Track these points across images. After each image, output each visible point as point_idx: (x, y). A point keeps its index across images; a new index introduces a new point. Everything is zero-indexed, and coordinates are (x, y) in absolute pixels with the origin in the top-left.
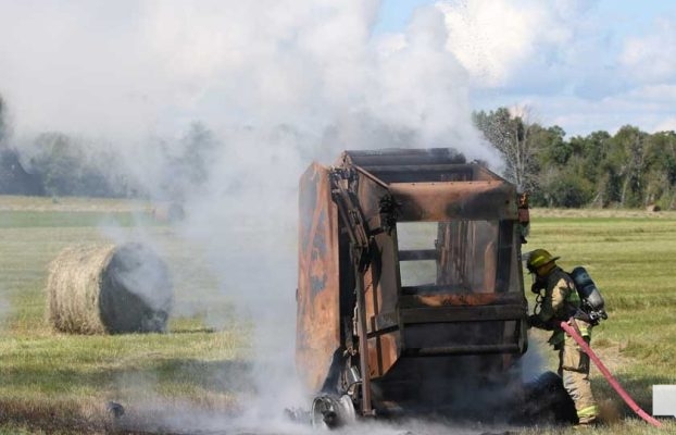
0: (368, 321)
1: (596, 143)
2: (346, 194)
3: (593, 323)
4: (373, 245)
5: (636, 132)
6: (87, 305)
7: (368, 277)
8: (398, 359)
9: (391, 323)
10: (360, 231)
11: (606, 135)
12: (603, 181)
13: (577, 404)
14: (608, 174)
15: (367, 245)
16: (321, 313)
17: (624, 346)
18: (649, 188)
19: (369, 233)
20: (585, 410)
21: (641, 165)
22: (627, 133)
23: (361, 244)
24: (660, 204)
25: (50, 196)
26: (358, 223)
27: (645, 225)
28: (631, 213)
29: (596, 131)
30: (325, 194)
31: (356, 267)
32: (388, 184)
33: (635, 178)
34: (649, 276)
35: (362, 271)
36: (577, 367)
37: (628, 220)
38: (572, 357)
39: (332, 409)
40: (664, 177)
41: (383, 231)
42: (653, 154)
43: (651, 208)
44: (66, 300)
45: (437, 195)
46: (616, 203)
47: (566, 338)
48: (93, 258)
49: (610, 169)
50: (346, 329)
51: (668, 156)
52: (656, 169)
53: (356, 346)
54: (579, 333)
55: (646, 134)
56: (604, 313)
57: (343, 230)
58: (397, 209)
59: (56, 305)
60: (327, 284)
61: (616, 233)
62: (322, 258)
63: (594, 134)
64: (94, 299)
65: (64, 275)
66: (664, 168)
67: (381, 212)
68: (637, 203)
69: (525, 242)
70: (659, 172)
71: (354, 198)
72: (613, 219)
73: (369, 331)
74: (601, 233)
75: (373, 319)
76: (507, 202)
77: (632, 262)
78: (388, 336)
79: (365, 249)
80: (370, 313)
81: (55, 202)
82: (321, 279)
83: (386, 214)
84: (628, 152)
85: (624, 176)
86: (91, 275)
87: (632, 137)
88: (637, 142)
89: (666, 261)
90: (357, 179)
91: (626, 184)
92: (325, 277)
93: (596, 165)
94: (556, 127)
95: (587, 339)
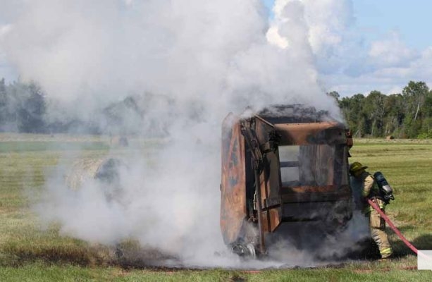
0: (263, 201)
1: (357, 101)
2: (249, 130)
3: (386, 202)
4: (265, 159)
5: (379, 94)
7: (262, 176)
8: (280, 224)
9: (276, 203)
10: (258, 151)
11: (362, 96)
12: (361, 122)
13: (380, 247)
14: (363, 119)
15: (262, 159)
16: (235, 197)
17: (396, 215)
18: (387, 126)
19: (263, 152)
20: (385, 251)
21: (382, 113)
22: (374, 95)
23: (258, 159)
24: (393, 135)
25: (49, 133)
26: (256, 146)
27: (389, 147)
28: (378, 140)
29: (357, 94)
30: (237, 130)
31: (255, 171)
32: (273, 124)
33: (379, 121)
34: (396, 176)
35: (259, 174)
36: (379, 226)
37: (377, 144)
38: (375, 221)
39: (242, 251)
40: (395, 120)
41: (271, 151)
42: (389, 107)
43: (388, 138)
45: (302, 130)
46: (368, 135)
47: (372, 209)
48: (91, 168)
49: (365, 115)
50: (250, 206)
51: (397, 108)
52: (391, 115)
53: (255, 216)
54: (379, 207)
55: (385, 96)
56: (392, 196)
57: (248, 151)
58: (280, 138)
60: (238, 181)
61: (372, 151)
63: (355, 96)
66: (395, 115)
67: (270, 140)
68: (380, 134)
69: (350, 156)
70: (393, 117)
71: (253, 132)
72: (367, 144)
73: (263, 207)
74: (364, 152)
75: (265, 200)
76: (340, 134)
77: (385, 168)
78: (274, 210)
79: (260, 161)
80: (264, 197)
81: (52, 136)
82: (235, 179)
83: (272, 141)
84: (375, 106)
85: (373, 120)
87: (377, 97)
88: (380, 99)
89: (404, 167)
90: (255, 122)
91: (374, 124)
92: (237, 177)
93: (357, 113)
94: (335, 92)
95: (382, 210)
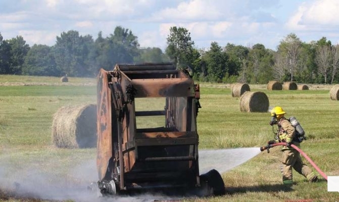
0: (124, 145)
2: (115, 84)
4: (125, 108)
6: (70, 134)
8: (135, 164)
10: (119, 102)
15: (122, 109)
16: (104, 141)
19: (124, 103)
23: (119, 108)
26: (119, 98)
30: (106, 84)
31: (118, 119)
32: (131, 79)
39: (105, 187)
41: (128, 102)
44: (61, 132)
50: (115, 148)
58: (135, 91)
59: (56, 134)
60: (107, 127)
62: (105, 114)
64: (73, 131)
65: (60, 120)
67: (127, 93)
71: (119, 86)
75: (126, 143)
76: (189, 88)
78: (132, 152)
79: (121, 111)
80: (125, 141)
82: (104, 125)
83: (129, 94)
86: (73, 120)
90: (121, 78)
92: (106, 124)
